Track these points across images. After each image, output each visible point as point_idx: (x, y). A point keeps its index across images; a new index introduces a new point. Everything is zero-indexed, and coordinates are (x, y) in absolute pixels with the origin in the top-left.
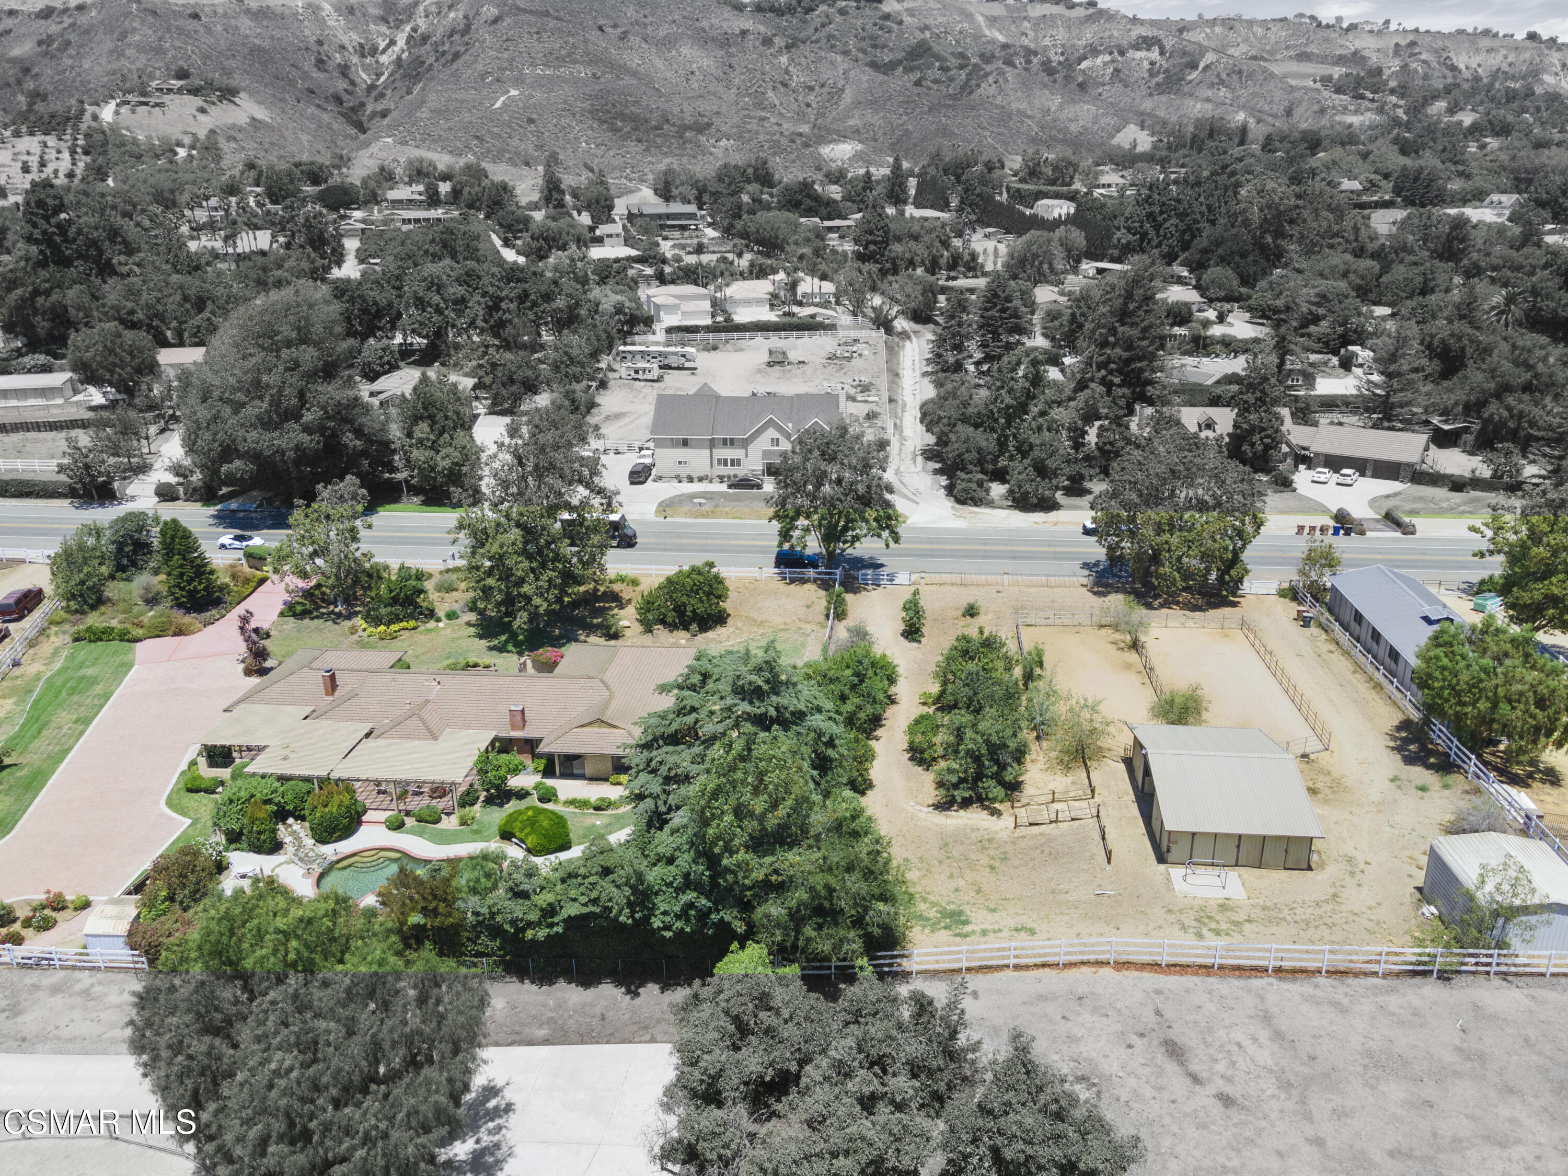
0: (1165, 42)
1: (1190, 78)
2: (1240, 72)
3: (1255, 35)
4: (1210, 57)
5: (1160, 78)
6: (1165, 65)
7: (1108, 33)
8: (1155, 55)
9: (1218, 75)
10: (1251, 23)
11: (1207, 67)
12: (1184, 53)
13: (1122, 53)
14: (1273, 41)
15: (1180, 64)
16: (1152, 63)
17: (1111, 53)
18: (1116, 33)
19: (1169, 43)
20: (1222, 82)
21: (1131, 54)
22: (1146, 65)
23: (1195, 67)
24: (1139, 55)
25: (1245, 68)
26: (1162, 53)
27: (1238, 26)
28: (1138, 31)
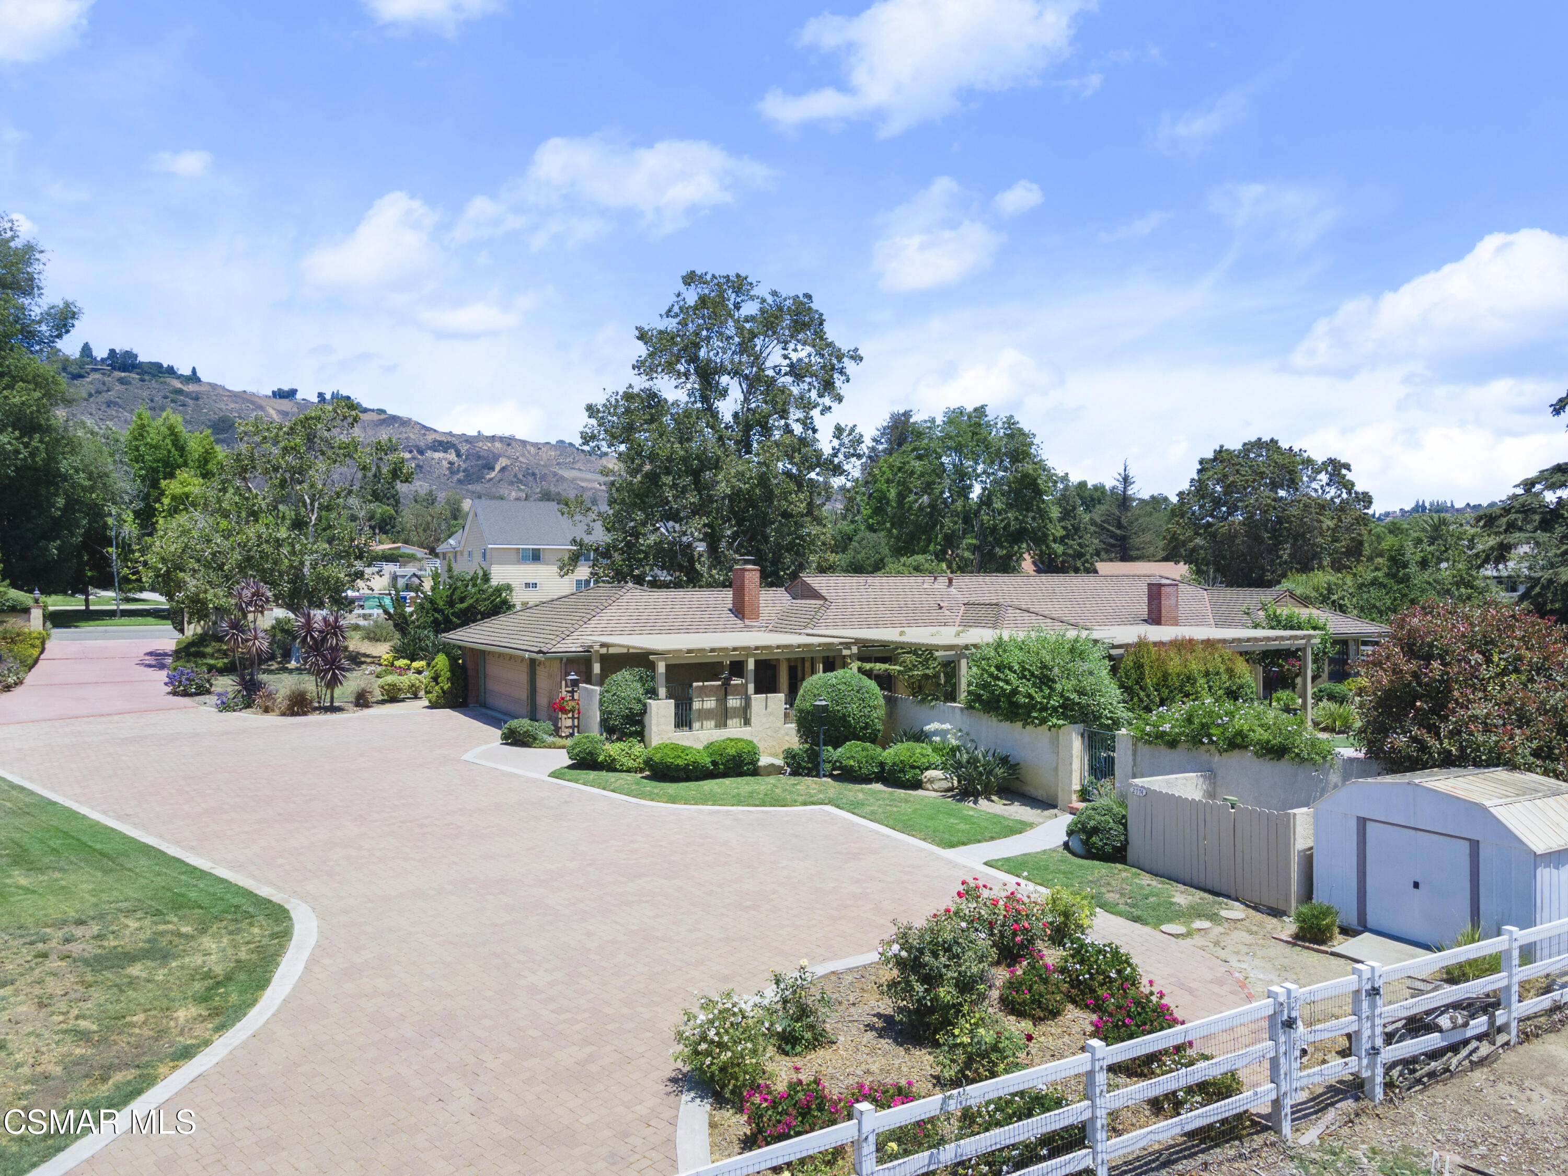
0: (460, 447)
1: (488, 477)
2: (534, 474)
3: (529, 452)
4: (503, 462)
5: (461, 475)
6: (463, 466)
7: (404, 436)
8: (452, 456)
9: (515, 476)
10: (524, 443)
11: (503, 469)
12: (479, 458)
13: (421, 452)
14: (545, 458)
15: (477, 465)
16: (451, 463)
17: (411, 452)
18: (412, 436)
19: (464, 448)
20: (520, 481)
21: (429, 454)
22: (445, 463)
23: (493, 469)
24: (437, 455)
25: (537, 471)
26: (458, 455)
27: (514, 444)
28: (430, 437)
